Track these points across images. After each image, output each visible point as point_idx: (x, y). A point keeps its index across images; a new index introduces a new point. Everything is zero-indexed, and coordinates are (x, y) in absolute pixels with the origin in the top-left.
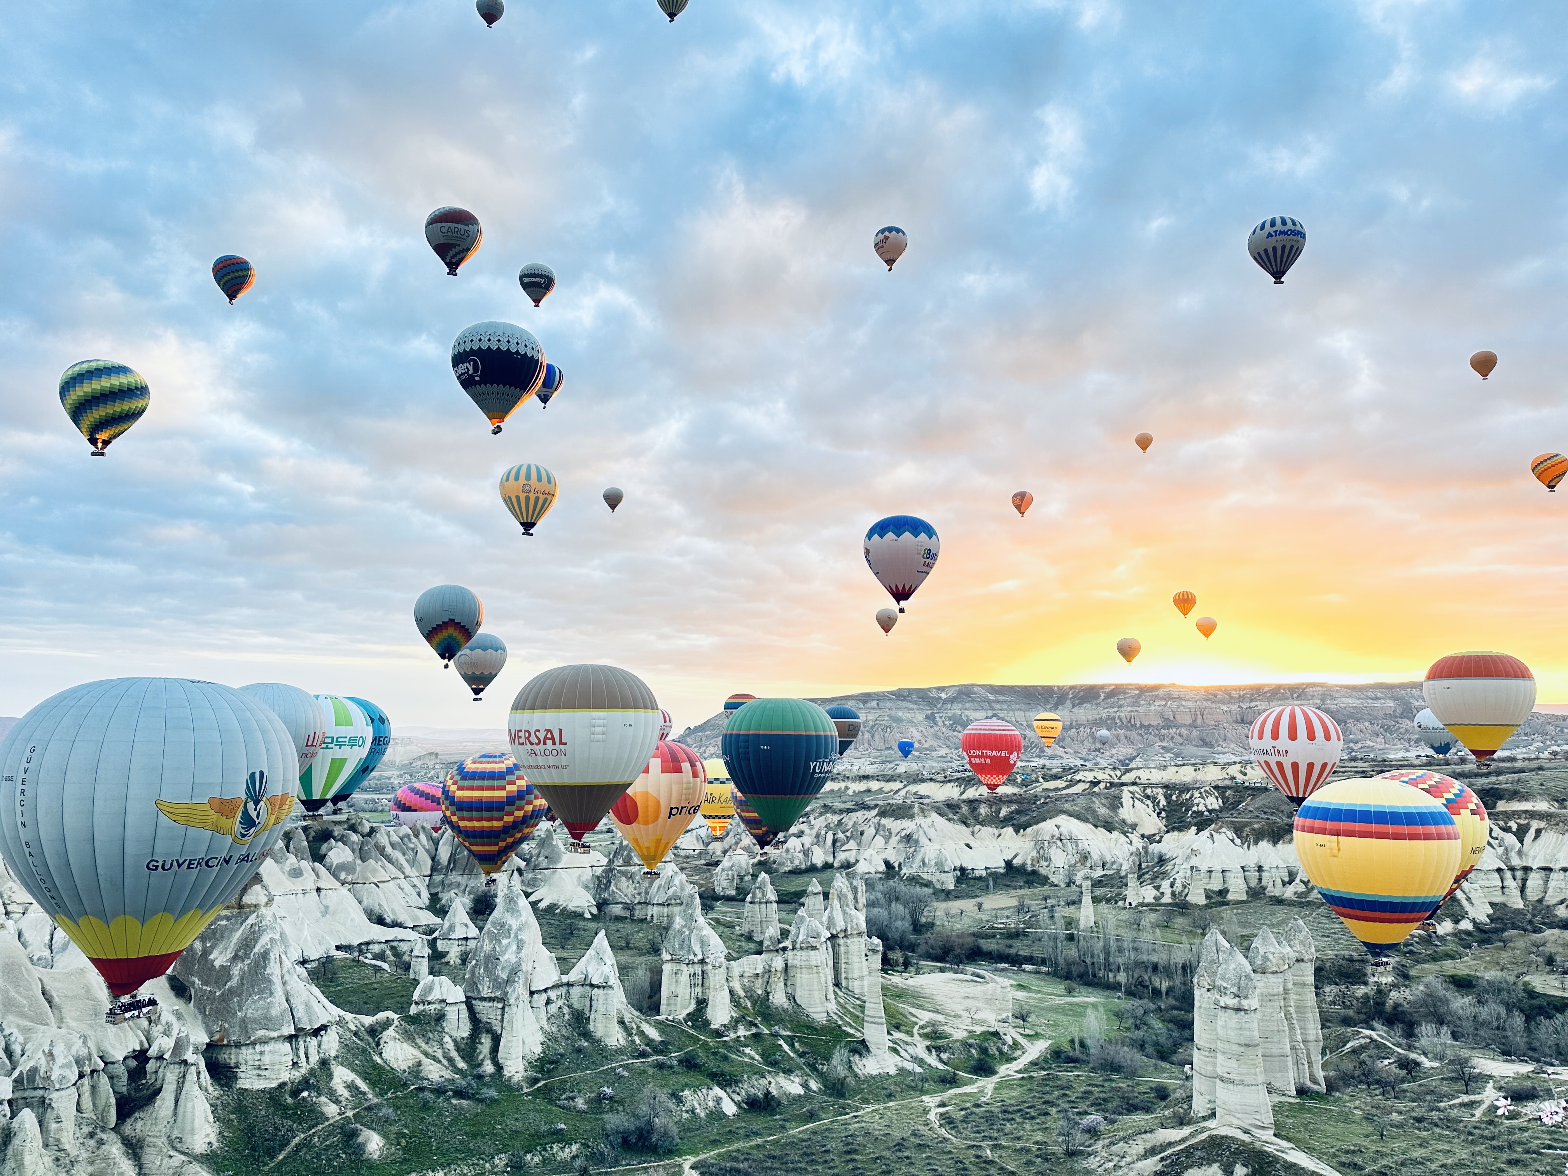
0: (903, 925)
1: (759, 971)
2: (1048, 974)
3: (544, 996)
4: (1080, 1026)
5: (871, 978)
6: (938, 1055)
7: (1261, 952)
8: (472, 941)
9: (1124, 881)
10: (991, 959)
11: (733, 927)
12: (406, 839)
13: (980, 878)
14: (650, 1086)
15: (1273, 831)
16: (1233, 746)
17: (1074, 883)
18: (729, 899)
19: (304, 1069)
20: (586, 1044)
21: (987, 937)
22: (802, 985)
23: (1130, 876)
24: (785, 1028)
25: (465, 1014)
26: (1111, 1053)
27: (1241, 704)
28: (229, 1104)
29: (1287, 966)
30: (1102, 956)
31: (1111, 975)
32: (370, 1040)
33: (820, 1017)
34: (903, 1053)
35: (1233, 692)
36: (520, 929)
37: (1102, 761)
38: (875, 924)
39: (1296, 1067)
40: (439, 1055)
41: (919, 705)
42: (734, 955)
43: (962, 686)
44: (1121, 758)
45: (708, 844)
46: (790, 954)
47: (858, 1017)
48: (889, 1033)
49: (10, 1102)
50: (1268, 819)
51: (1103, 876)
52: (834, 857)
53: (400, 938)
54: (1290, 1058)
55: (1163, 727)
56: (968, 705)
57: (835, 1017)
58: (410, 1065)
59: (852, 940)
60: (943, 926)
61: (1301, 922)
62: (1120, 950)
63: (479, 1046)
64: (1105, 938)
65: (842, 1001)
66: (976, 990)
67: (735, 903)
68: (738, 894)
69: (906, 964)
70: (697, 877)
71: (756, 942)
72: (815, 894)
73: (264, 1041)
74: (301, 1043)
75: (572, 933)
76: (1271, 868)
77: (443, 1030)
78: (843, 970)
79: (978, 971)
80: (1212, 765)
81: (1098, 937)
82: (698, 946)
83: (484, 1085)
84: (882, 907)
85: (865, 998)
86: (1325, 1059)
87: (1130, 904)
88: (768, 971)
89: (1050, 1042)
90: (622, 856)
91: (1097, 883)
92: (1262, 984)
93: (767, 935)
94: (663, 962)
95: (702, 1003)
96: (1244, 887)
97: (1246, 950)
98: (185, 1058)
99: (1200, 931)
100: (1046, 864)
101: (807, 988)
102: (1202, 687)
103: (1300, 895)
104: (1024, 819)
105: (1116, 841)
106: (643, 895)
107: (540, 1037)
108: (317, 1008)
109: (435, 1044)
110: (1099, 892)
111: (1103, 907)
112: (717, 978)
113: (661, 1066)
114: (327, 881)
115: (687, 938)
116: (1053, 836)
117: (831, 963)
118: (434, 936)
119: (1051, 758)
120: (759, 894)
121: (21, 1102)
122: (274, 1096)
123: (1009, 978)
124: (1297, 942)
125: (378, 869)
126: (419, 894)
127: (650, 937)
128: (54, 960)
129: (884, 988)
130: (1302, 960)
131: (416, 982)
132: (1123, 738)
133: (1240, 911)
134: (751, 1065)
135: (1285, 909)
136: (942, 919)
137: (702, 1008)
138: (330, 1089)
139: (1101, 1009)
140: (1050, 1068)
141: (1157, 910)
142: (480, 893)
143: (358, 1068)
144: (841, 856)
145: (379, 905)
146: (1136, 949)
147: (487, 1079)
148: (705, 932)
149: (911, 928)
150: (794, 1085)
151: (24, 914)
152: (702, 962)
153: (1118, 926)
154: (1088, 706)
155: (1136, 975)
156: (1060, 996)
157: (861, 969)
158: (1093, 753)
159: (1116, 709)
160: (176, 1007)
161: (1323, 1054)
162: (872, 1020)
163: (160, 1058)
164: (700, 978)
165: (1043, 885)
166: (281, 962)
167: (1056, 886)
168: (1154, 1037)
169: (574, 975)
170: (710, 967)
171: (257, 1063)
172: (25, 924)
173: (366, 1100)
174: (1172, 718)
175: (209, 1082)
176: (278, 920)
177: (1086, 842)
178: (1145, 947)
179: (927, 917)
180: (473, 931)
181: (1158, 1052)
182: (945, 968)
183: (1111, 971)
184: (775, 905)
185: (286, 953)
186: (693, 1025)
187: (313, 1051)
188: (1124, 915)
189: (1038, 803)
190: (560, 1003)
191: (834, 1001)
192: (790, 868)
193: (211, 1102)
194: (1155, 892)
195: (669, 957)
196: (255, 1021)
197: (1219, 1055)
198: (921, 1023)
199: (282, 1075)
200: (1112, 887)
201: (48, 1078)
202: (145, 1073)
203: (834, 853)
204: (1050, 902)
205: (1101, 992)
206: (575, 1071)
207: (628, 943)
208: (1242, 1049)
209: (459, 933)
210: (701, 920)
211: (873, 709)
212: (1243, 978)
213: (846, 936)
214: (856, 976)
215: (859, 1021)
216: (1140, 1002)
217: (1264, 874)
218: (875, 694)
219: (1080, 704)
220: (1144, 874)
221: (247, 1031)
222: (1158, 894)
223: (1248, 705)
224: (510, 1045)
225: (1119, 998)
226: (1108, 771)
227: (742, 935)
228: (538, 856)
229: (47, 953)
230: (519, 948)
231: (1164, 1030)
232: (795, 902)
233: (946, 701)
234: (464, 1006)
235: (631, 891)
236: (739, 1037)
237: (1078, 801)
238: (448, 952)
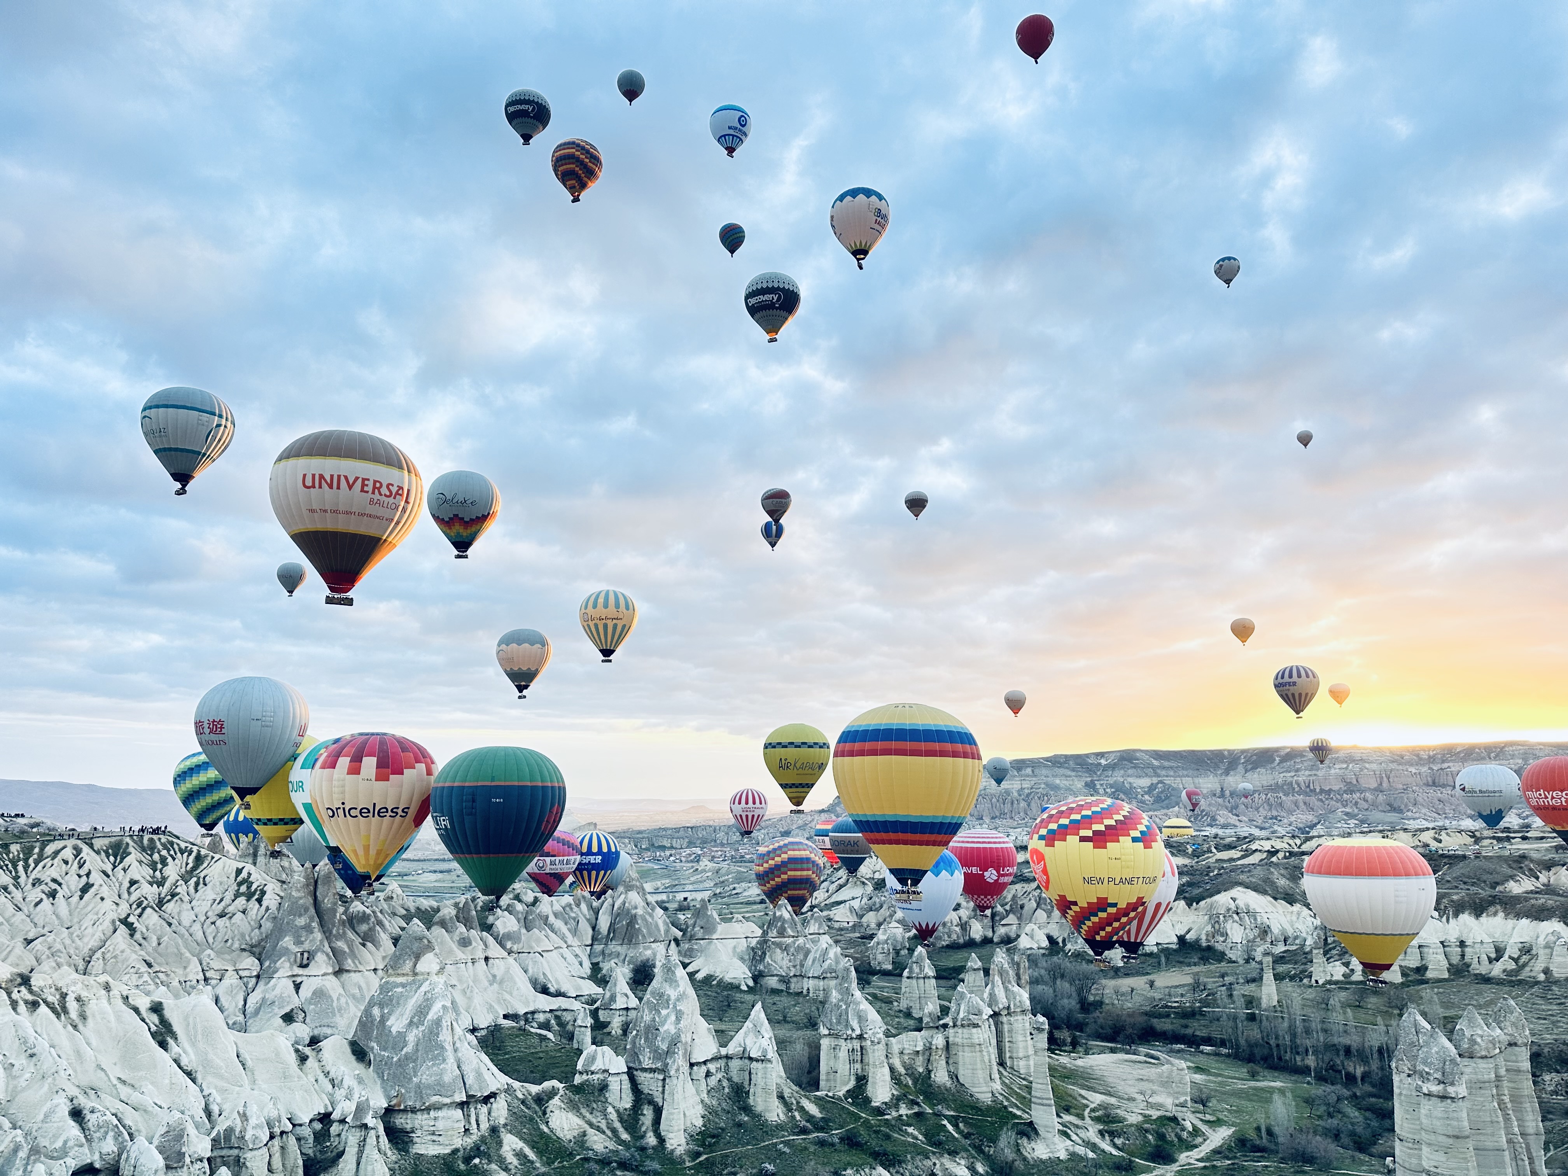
0: (1070, 1003)
1: (920, 1048)
2: (1228, 1056)
3: (704, 1069)
4: (1266, 1113)
5: (1037, 1058)
6: (1112, 1141)
7: (1468, 1033)
8: (633, 1011)
9: (1309, 957)
10: (1165, 1039)
11: (891, 1003)
12: (568, 909)
13: (1151, 955)
14: (812, 1163)
15: (1475, 903)
16: (1424, 811)
17: (1253, 959)
18: (885, 973)
19: (475, 1137)
20: (746, 1119)
21: (1160, 1016)
22: (964, 1064)
23: (1315, 951)
24: (949, 1108)
25: (627, 1085)
26: (1303, 1142)
27: (1431, 766)
28: (406, 1168)
29: (1498, 1051)
30: (1288, 1038)
31: (1298, 1058)
32: (537, 1108)
33: (985, 1098)
34: (1074, 1137)
35: (1422, 753)
36: (678, 1000)
37: (1279, 829)
38: (1039, 1002)
39: (1514, 1163)
40: (603, 1125)
41: (1077, 771)
42: (893, 1031)
43: (1123, 751)
44: (1301, 825)
45: (861, 917)
46: (951, 1031)
47: (1025, 1098)
48: (1058, 1115)
49: (209, 1160)
50: (1468, 889)
51: (1285, 952)
52: (994, 932)
53: (563, 1007)
54: (1507, 1153)
55: (1345, 792)
56: (1130, 772)
57: (1001, 1098)
58: (576, 1135)
59: (1016, 1018)
60: (1113, 1004)
61: (1512, 1002)
62: (1308, 1031)
63: (641, 1117)
64: (1290, 1019)
65: (1007, 1081)
66: (1152, 1072)
67: (892, 978)
68: (895, 969)
69: (1075, 1044)
70: (852, 951)
71: (915, 1019)
72: (975, 970)
73: (438, 1107)
74: (472, 1109)
75: (729, 1006)
76: (1474, 943)
77: (606, 1102)
78: (1007, 1049)
79: (1152, 1052)
80: (1401, 832)
81: (1282, 1017)
82: (856, 1021)
83: (647, 1157)
84: (1046, 984)
85: (1031, 1079)
86: (1549, 1155)
87: (1317, 982)
88: (928, 1049)
89: (1234, 1129)
90: (776, 927)
91: (1279, 960)
92: (1468, 1068)
93: (926, 1011)
94: (821, 1037)
95: (862, 1080)
96: (1445, 964)
97: (1450, 1034)
98: (365, 1121)
99: (1396, 1012)
100: (1222, 939)
101: (970, 1067)
102: (1389, 749)
103: (1509, 973)
104: (1196, 891)
105: (1299, 914)
106: (798, 967)
107: (700, 1110)
108: (487, 1076)
109: (599, 1114)
110: (1281, 968)
111: (1287, 984)
112: (876, 1054)
113: (822, 1143)
114: (495, 950)
115: (844, 1012)
116: (1229, 910)
117: (994, 1042)
118: (596, 1006)
119: (1224, 826)
120: (916, 969)
121: (218, 1160)
122: (447, 1162)
123: (1186, 1060)
124: (1508, 1024)
125: (539, 938)
126: (581, 965)
127: (807, 1011)
128: (248, 1024)
129: (1051, 1069)
130: (1515, 1044)
131: (579, 1052)
132: (1301, 804)
133: (1441, 990)
134: (915, 1145)
135: (1494, 988)
136: (1111, 998)
137: (862, 1085)
138: (500, 1156)
139: (1289, 1095)
140: (1235, 1157)
141: (1347, 989)
142: (639, 963)
143: (526, 1137)
144: (1002, 931)
145: (544, 974)
146: (1325, 1031)
147: (650, 1151)
148: (862, 1007)
149: (1078, 1006)
150: (959, 1168)
151: (220, 980)
152: (861, 1037)
153: (1304, 1005)
154: (1263, 770)
155: (1326, 1059)
156: (1242, 1079)
157: (1026, 1048)
158: (1270, 821)
159: (1293, 774)
160: (357, 1072)
161: (1546, 1149)
162: (1040, 1101)
163: (343, 1121)
164: (859, 1053)
165: (1220, 961)
166: (452, 1029)
167: (1234, 962)
168: (1350, 1126)
169: (732, 1048)
170: (869, 1043)
171: (432, 1128)
172: (221, 990)
173: (534, 1169)
174: (1355, 782)
175: (388, 1146)
176: (450, 988)
177: (1265, 916)
178: (1335, 1028)
179: (1095, 995)
180: (633, 1002)
181: (1355, 1142)
182: (1117, 1048)
183: (1298, 1053)
184: (934, 981)
185: (457, 1020)
186: (853, 1102)
187: (483, 1118)
188: (1310, 994)
189: (1211, 874)
190: (719, 1076)
191: (998, 1082)
192: (947, 943)
193: (389, 1166)
194: (1343, 969)
195: (826, 1032)
196: (429, 1087)
197: (1424, 1147)
198: (1092, 1106)
199: (455, 1141)
200: (1296, 963)
201: (243, 1137)
202: (329, 1136)
203: (993, 928)
204: (1228, 979)
205: (1289, 1078)
206: (736, 1146)
207: (785, 1017)
208: (1451, 1141)
209: (620, 1003)
210: (858, 994)
211: (1028, 776)
212: (1447, 1063)
213: (1009, 1014)
214: (1021, 1055)
215: (1027, 1103)
216: (1333, 1088)
217: (1467, 950)
218: (1029, 760)
219: (1254, 768)
220: (1330, 949)
221: (422, 1097)
222: (1348, 971)
223: (1439, 766)
224: (671, 1117)
225: (1308, 1083)
226: (1286, 839)
227: (900, 1011)
228: (694, 926)
229: (240, 1018)
230: (678, 1020)
231: (1361, 1119)
232: (954, 978)
233: (1106, 768)
234: (625, 1077)
235: (785, 963)
236: (901, 1116)
237: (1255, 872)
238: (609, 1023)
